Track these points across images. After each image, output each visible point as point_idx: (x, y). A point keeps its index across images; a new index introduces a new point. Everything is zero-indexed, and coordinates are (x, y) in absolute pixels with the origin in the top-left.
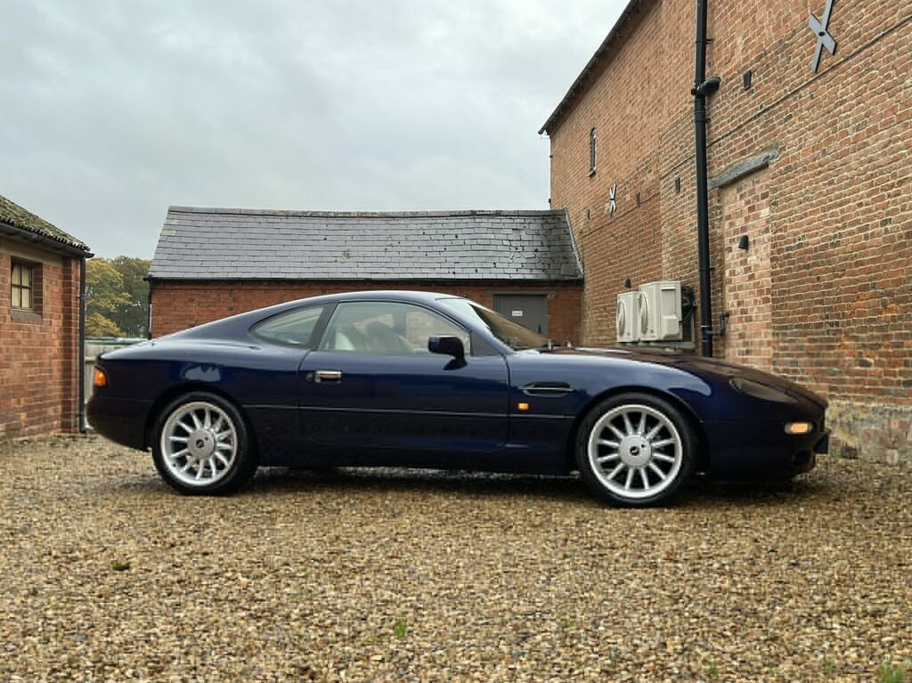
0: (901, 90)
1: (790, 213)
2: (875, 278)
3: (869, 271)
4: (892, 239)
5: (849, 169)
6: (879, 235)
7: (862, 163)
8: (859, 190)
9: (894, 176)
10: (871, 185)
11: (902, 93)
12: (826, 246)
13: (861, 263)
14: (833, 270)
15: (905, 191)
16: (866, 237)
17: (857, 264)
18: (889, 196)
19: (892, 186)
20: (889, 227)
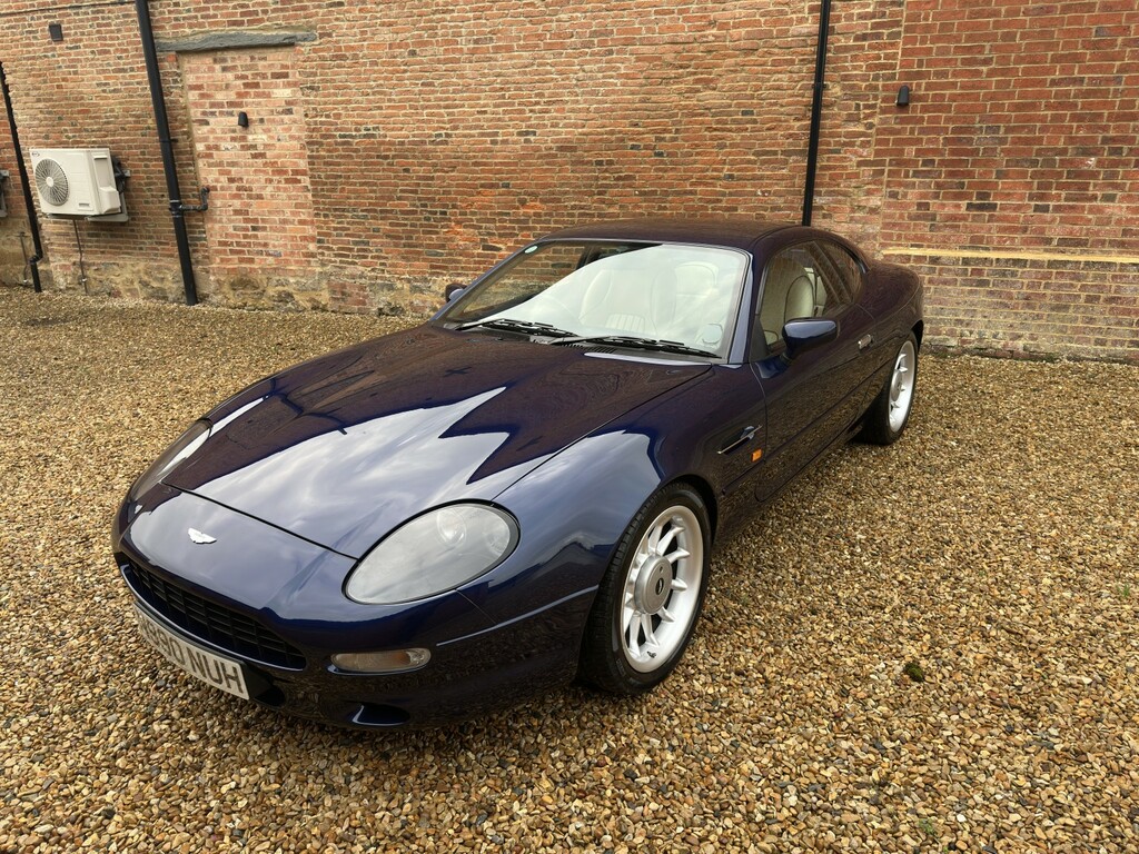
0: (551, 21)
1: (349, 102)
2: (508, 179)
3: (499, 172)
4: (538, 149)
5: (462, 77)
6: (515, 143)
7: (484, 75)
8: (479, 98)
9: (541, 95)
10: (503, 97)
11: (554, 24)
12: (423, 142)
13: (485, 164)
14: (435, 165)
15: (557, 111)
16: (493, 142)
17: (476, 164)
18: (531, 111)
19: (537, 103)
20: (532, 138)
